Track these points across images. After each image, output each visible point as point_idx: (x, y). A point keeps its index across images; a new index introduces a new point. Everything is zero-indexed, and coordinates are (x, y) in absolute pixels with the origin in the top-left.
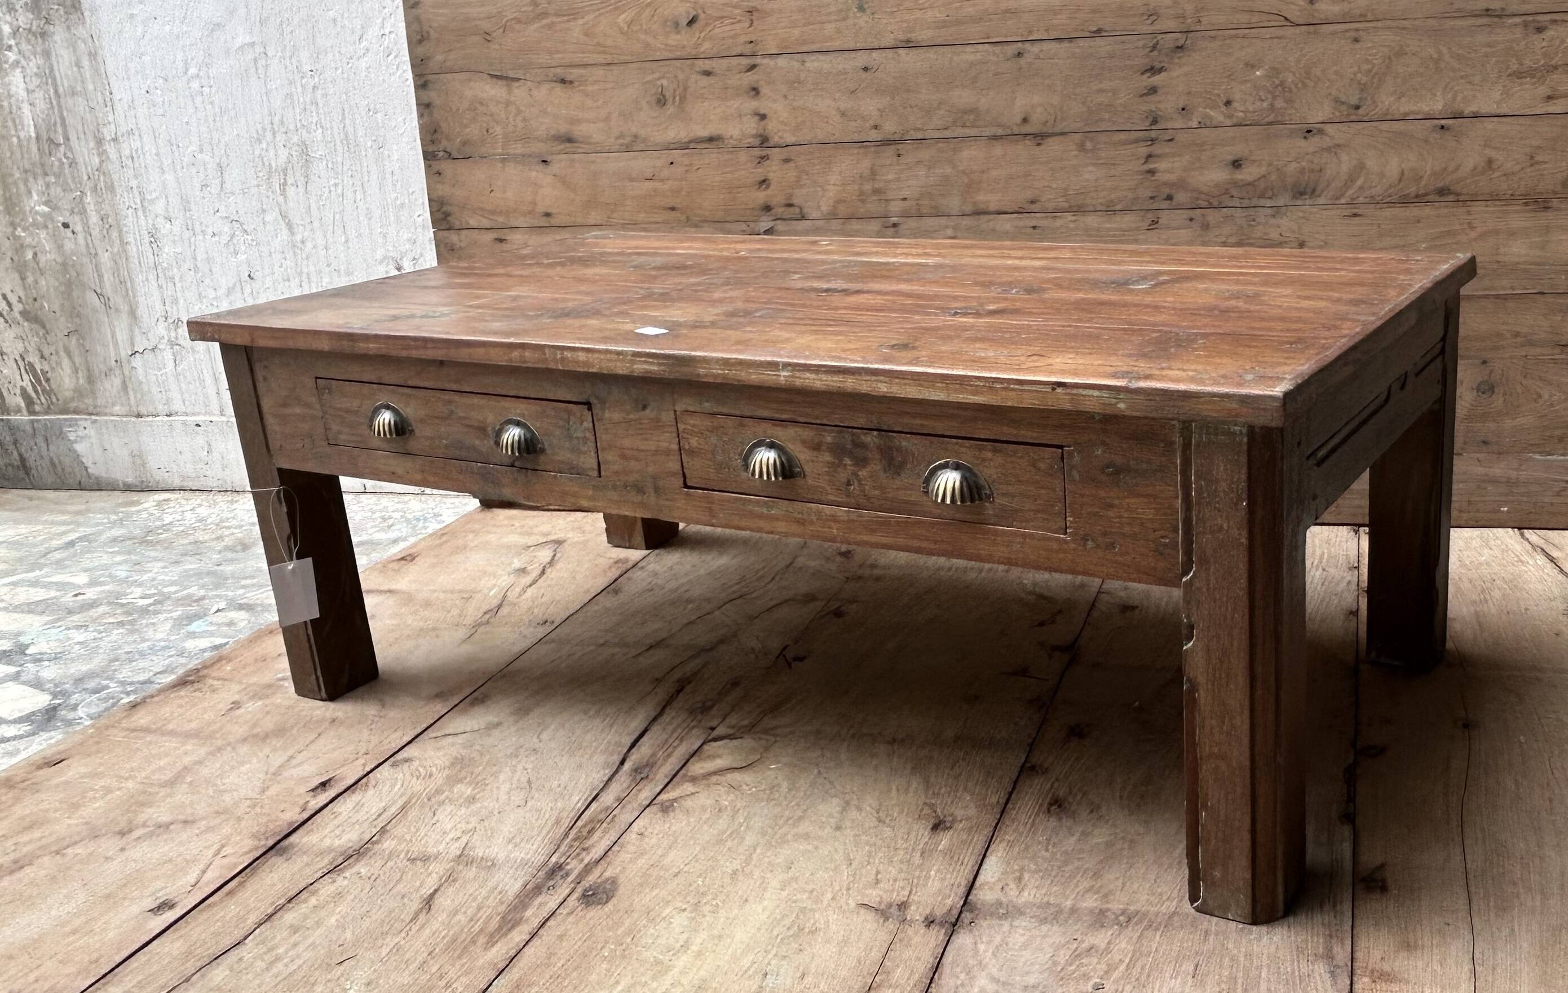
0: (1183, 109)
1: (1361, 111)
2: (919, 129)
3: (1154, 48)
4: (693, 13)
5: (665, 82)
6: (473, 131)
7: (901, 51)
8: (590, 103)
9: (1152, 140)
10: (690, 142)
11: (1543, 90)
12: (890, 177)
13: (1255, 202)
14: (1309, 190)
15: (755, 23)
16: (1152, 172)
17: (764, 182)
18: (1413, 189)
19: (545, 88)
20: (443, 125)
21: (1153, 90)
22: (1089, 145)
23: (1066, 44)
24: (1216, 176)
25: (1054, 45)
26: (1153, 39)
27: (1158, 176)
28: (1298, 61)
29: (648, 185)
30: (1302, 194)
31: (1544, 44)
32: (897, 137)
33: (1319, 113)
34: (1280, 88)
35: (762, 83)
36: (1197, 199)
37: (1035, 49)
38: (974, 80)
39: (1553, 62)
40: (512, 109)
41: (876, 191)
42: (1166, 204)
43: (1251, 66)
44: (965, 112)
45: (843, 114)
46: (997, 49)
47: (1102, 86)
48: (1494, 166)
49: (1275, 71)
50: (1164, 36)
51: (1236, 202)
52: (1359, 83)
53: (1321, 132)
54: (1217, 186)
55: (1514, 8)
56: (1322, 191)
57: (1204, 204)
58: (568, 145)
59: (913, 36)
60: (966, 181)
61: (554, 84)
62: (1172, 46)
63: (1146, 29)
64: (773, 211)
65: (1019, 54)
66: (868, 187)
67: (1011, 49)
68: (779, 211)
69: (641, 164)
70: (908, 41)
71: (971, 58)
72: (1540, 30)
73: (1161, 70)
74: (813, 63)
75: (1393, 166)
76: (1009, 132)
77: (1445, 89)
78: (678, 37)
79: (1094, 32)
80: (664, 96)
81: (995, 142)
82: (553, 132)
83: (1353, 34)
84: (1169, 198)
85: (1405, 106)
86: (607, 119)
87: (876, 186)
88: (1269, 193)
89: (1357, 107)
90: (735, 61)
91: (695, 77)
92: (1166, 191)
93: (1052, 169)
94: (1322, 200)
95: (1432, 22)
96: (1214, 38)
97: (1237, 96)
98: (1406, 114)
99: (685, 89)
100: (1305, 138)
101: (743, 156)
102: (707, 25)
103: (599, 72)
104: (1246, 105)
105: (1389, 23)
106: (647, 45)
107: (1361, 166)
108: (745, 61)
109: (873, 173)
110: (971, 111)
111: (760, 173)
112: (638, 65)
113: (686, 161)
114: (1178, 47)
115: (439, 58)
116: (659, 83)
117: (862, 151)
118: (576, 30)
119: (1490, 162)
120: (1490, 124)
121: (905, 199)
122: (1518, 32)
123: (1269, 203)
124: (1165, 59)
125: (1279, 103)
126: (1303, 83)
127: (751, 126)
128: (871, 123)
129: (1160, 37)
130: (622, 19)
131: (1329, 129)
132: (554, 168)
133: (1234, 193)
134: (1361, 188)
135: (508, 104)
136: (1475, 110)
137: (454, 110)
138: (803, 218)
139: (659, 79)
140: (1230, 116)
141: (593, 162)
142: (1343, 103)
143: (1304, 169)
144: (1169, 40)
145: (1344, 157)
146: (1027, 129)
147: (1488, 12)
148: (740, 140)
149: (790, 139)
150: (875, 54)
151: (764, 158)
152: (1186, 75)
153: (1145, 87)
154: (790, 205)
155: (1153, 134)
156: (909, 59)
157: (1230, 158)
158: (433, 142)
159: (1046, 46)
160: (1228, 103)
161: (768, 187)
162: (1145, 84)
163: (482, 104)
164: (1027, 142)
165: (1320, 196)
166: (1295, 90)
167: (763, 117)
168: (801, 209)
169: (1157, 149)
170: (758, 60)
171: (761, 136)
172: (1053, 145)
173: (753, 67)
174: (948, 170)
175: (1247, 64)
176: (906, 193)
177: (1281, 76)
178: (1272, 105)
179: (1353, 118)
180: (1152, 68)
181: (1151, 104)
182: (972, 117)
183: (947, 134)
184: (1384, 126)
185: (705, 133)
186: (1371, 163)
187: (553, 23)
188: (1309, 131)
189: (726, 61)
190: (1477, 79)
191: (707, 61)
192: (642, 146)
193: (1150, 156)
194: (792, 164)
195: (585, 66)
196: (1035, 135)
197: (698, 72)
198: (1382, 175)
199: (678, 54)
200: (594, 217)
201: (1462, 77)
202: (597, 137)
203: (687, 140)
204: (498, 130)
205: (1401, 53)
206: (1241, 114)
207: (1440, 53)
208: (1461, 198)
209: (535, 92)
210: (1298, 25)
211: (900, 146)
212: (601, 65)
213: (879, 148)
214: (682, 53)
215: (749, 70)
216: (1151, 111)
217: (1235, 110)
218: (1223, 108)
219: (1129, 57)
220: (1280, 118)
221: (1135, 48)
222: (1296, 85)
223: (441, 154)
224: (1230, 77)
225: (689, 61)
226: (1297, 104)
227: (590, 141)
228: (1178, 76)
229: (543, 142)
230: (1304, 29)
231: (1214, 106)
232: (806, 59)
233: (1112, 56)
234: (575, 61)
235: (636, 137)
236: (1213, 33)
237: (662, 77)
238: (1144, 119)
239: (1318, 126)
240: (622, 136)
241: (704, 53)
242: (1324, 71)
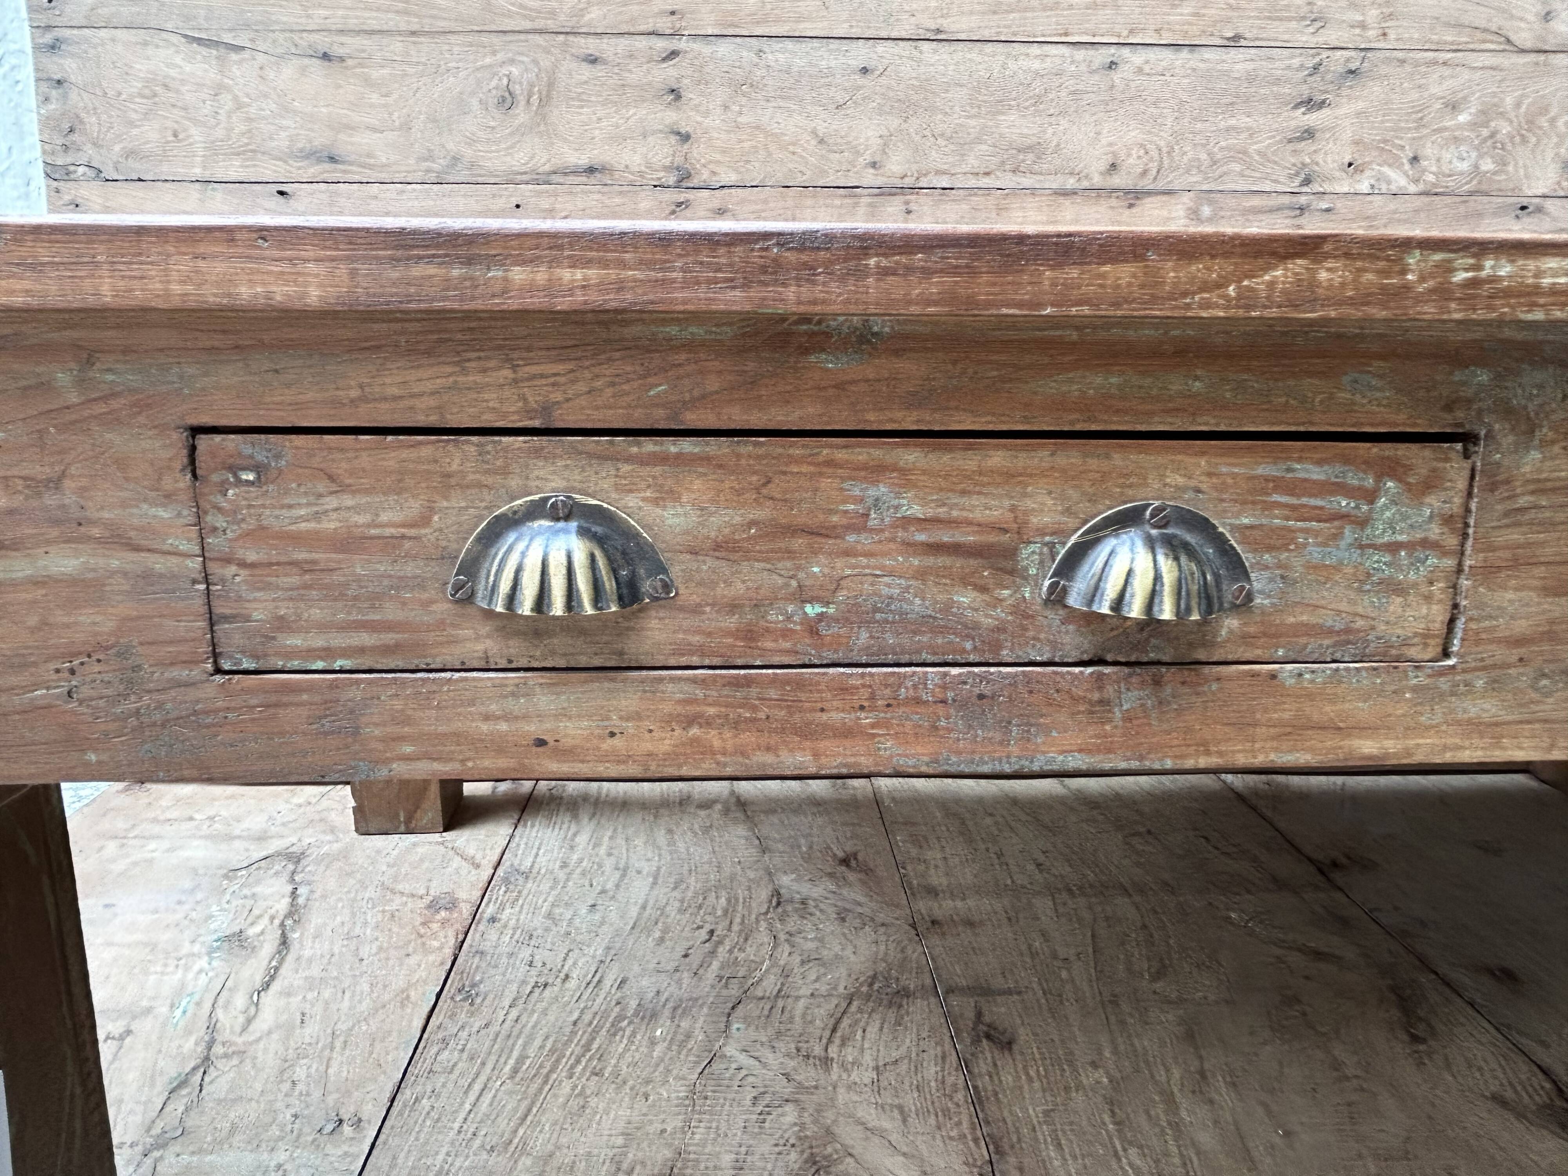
0: (1350, 165)
2: (944, 173)
3: (1316, 68)
5: (515, 71)
6: (150, 134)
7: (925, 46)
8: (375, 98)
9: (1301, 209)
10: (554, 172)
19: (290, 68)
20: (89, 120)
22: (1206, 210)
23: (1185, 53)
25: (1168, 53)
26: (1313, 56)
28: (1518, 105)
32: (908, 182)
33: (1542, 181)
34: (1489, 143)
35: (686, 82)
37: (1138, 58)
38: (1038, 100)
40: (226, 99)
43: (1454, 107)
44: (1019, 150)
45: (821, 141)
46: (1080, 54)
47: (1233, 122)
49: (1484, 117)
50: (1330, 53)
53: (1539, 210)
58: (328, 166)
59: (944, 23)
61: (306, 61)
62: (1341, 69)
63: (1306, 38)
65: (1112, 65)
67: (1102, 56)
69: (462, 204)
70: (939, 31)
71: (1036, 65)
73: (1322, 104)
74: (777, 55)
76: (1085, 184)
79: (1228, 39)
80: (511, 94)
81: (1061, 199)
82: (304, 143)
86: (405, 127)
90: (642, 43)
91: (568, 64)
96: (1403, 61)
97: (1429, 151)
99: (551, 85)
100: (1517, 217)
101: (647, 201)
103: (397, 46)
104: (1442, 161)
106: (488, 5)
108: (660, 44)
110: (1029, 149)
112: (470, 38)
113: (546, 203)
114: (1352, 72)
116: (505, 71)
117: (848, 201)
124: (1331, 88)
125: (1487, 165)
126: (1523, 138)
127: (663, 152)
128: (868, 157)
129: (1325, 54)
131: (1549, 204)
132: (301, 205)
135: (218, 90)
137: (111, 93)
139: (502, 64)
140: (1416, 181)
141: (376, 197)
144: (1337, 60)
146: (1117, 181)
148: (641, 174)
149: (731, 178)
150: (881, 48)
151: (682, 205)
152: (1358, 114)
153: (1295, 130)
155: (1303, 200)
156: (936, 59)
158: (66, 148)
159: (1152, 54)
160: (1415, 159)
162: (1293, 123)
163: (166, 86)
164: (1114, 202)
166: (1509, 147)
167: (685, 138)
170: (682, 44)
171: (678, 169)
173: (674, 54)
175: (1446, 104)
177: (1493, 124)
178: (1476, 166)
180: (1310, 100)
181: (1305, 154)
182: (1030, 157)
183: (987, 182)
188: (1523, 208)
189: (624, 42)
191: (591, 40)
192: (463, 175)
195: (372, 32)
196: (1127, 192)
197: (577, 58)
199: (539, 24)
202: (383, 157)
203: (547, 168)
204: (196, 133)
206: (1431, 178)
209: (271, 73)
210: (1523, 51)
212: (400, 33)
213: (876, 199)
214: (551, 25)
215: (664, 60)
216: (1304, 165)
217: (1424, 171)
218: (1407, 167)
219: (1277, 81)
220: (1484, 187)
221: (1289, 67)
222: (1512, 138)
223: (81, 170)
224: (1420, 124)
225: (561, 38)
226: (1510, 168)
227: (372, 161)
228: (1347, 116)
229: (280, 159)
230: (1532, 57)
231: (1395, 164)
232: (766, 48)
233: (1251, 78)
234: (352, 23)
235: (456, 159)
236: (1400, 55)
237: (512, 61)
238: (1291, 177)
239: (1537, 200)
240: (430, 157)
241: (589, 25)
242: (1553, 121)
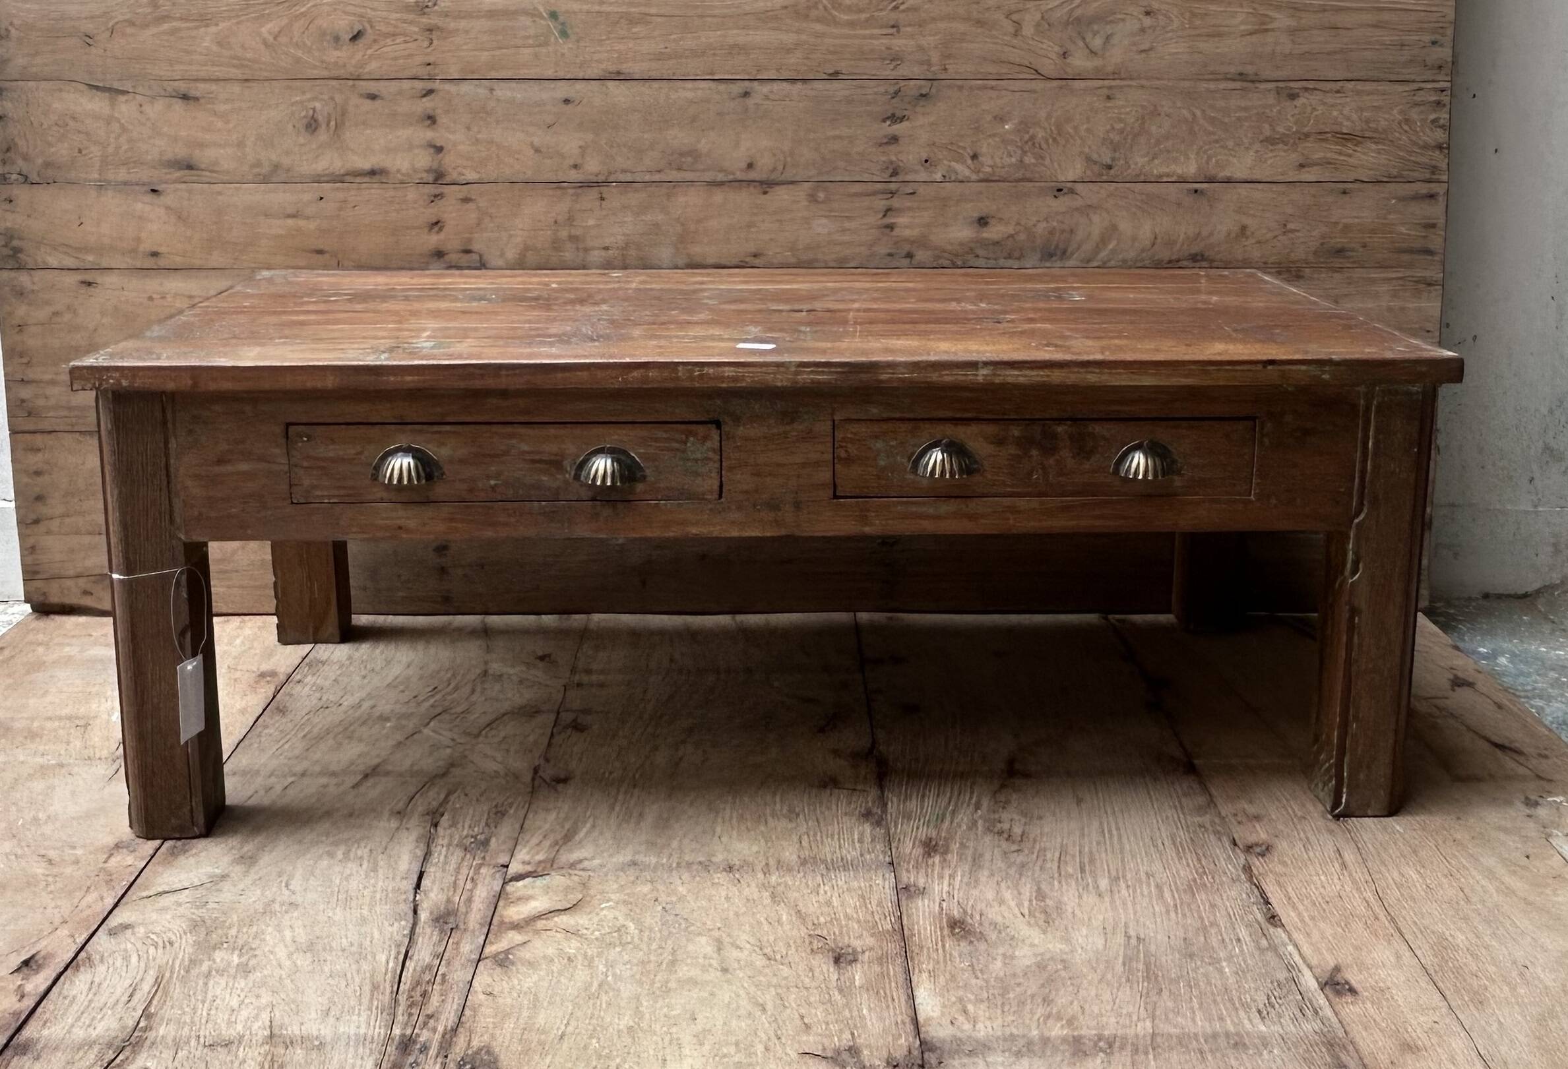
0: (926, 161)
1: (1112, 172)
2: (627, 171)
3: (897, 93)
4: (357, 28)
5: (318, 105)
6: (62, 151)
7: (610, 84)
8: (220, 124)
9: (891, 193)
10: (347, 174)
11: (1294, 157)
12: (591, 222)
13: (1002, 262)
14: (1059, 253)
15: (435, 42)
16: (891, 227)
17: (436, 225)
18: (1165, 255)
19: (160, 105)
20: (21, 143)
21: (894, 139)
22: (821, 195)
23: (799, 85)
24: (960, 233)
25: (786, 85)
26: (895, 84)
27: (896, 232)
28: (1049, 116)
29: (290, 222)
30: (1051, 255)
31: (1296, 111)
32: (601, 178)
33: (1072, 171)
34: (1030, 143)
35: (439, 111)
36: (939, 257)
37: (765, 89)
38: (694, 119)
39: (1306, 130)
40: (115, 127)
41: (573, 238)
42: (906, 262)
43: (1001, 119)
44: (682, 155)
45: (537, 151)
46: (722, 87)
47: (838, 132)
48: (1248, 233)
49: (1024, 125)
50: (907, 82)
51: (981, 262)
52: (1112, 142)
53: (1072, 191)
54: (961, 244)
55: (1267, 73)
56: (1072, 254)
57: (946, 263)
58: (187, 172)
59: (623, 67)
60: (679, 229)
61: (172, 101)
62: (917, 94)
63: (888, 72)
64: (446, 257)
65: (746, 94)
66: (564, 234)
67: (737, 88)
68: (453, 257)
69: (280, 197)
70: (619, 73)
71: (690, 95)
72: (1293, 96)
73: (902, 119)
74: (504, 91)
75: (1146, 230)
76: (731, 177)
77: (1197, 154)
78: (337, 53)
79: (830, 74)
80: (315, 121)
81: (714, 189)
82: (169, 156)
83: (1106, 91)
84: (909, 255)
85: (1158, 168)
86: (241, 144)
87: (574, 232)
88: (1016, 254)
89: (1110, 167)
90: (406, 85)
91: (355, 100)
92: (907, 248)
93: (780, 221)
94: (1071, 263)
95: (1187, 84)
96: (961, 87)
97: (985, 150)
98: (1161, 176)
99: (344, 114)
100: (1055, 197)
101: (412, 194)
102: (375, 41)
103: (236, 88)
104: (996, 157)
105: (1144, 82)
106: (298, 60)
107: (1112, 230)
108: (419, 85)
109: (570, 220)
110: (689, 153)
111: (431, 213)
112: (283, 83)
113: (340, 195)
114: (922, 95)
115: (21, 61)
116: (311, 105)
117: (559, 192)
118: (206, 39)
119: (1244, 228)
120: (1243, 190)
121: (606, 248)
122: (1271, 100)
123: (1016, 264)
124: (908, 106)
125: (1029, 159)
126: (1054, 140)
127: (424, 160)
128: (572, 162)
129: (902, 83)
130: (267, 29)
131: (1079, 187)
132: (167, 199)
133: (981, 252)
134: (1113, 251)
135: (109, 121)
136: (1229, 174)
137: (36, 125)
138: (482, 265)
139: (309, 100)
140: (977, 172)
141: (220, 193)
142: (1095, 163)
143: (1054, 228)
144: (912, 88)
145: (1096, 218)
146: (752, 175)
147: (1242, 76)
148: (408, 175)
149: (471, 176)
150: (579, 86)
151: (438, 196)
152: (930, 124)
153: (885, 136)
154: (468, 252)
155: (893, 186)
156: (619, 93)
157: (976, 215)
158: (5, 161)
159: (776, 86)
160: (974, 157)
161: (441, 229)
163: (74, 118)
164: (752, 188)
165: (1069, 258)
166: (1044, 146)
167: (439, 149)
168: (481, 256)
169: (896, 203)
170: (436, 85)
171: (436, 171)
172: (782, 195)
173: (430, 92)
174: (660, 217)
175: (995, 118)
176: (608, 241)
177: (1031, 131)
178: (1021, 161)
179: (1105, 178)
180: (893, 115)
181: (892, 154)
182: (689, 159)
183: (657, 177)
184: (1139, 186)
185: (367, 165)
186: (1125, 226)
187: (179, 29)
188: (1060, 190)
189: (396, 84)
190: (1230, 144)
191: (372, 83)
192: (283, 177)
193: (888, 210)
194: (471, 205)
195: (217, 80)
196: (761, 183)
197: (361, 96)
198: (1134, 239)
199: (335, 73)
200: (217, 259)
201: (1217, 141)
202: (226, 165)
203: (342, 172)
204: (96, 151)
205: (1155, 113)
206: (988, 169)
207: (1194, 115)
208: (1215, 264)
209: (147, 108)
210: (1048, 79)
211: (604, 189)
212: (237, 80)
213: (579, 191)
214: (341, 73)
215: (424, 96)
216: (892, 162)
217: (983, 165)
218: (969, 162)
219: (868, 103)
220: (1028, 175)
221: (876, 93)
222: (1047, 141)
223: (14, 177)
224: (977, 129)
225: (350, 83)
226: (1047, 162)
227: (216, 169)
228: (922, 126)
229: (154, 167)
230: (1055, 83)
231: (960, 159)
232: (496, 87)
233: (849, 101)
234: (203, 74)
235: (276, 167)
236: (959, 83)
237: (314, 99)
238: (883, 170)
239: (1069, 185)
240: (258, 164)
241: (369, 73)
242: (1075, 128)
